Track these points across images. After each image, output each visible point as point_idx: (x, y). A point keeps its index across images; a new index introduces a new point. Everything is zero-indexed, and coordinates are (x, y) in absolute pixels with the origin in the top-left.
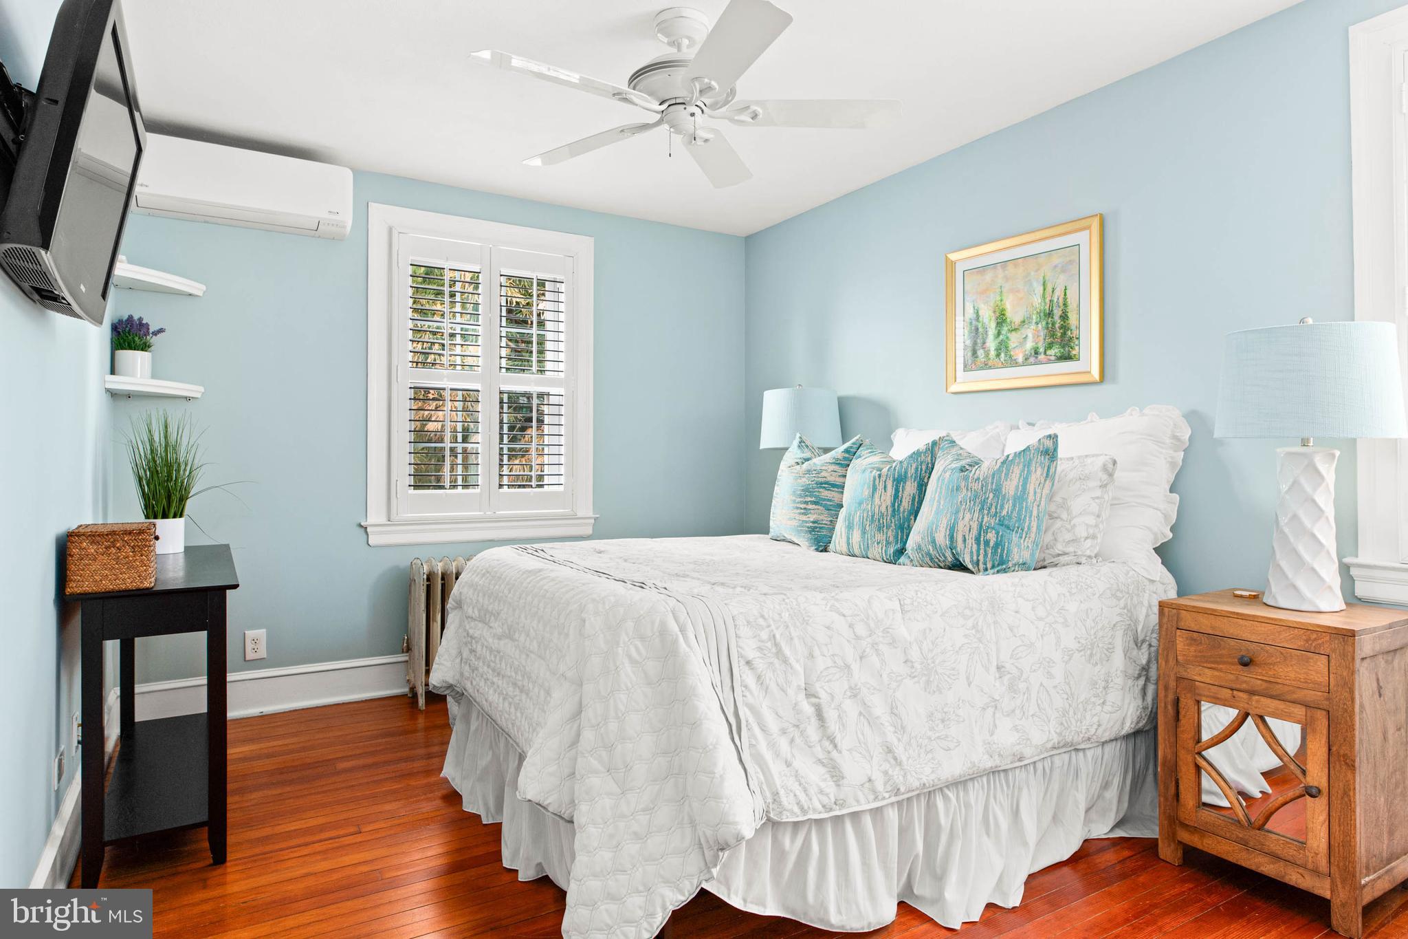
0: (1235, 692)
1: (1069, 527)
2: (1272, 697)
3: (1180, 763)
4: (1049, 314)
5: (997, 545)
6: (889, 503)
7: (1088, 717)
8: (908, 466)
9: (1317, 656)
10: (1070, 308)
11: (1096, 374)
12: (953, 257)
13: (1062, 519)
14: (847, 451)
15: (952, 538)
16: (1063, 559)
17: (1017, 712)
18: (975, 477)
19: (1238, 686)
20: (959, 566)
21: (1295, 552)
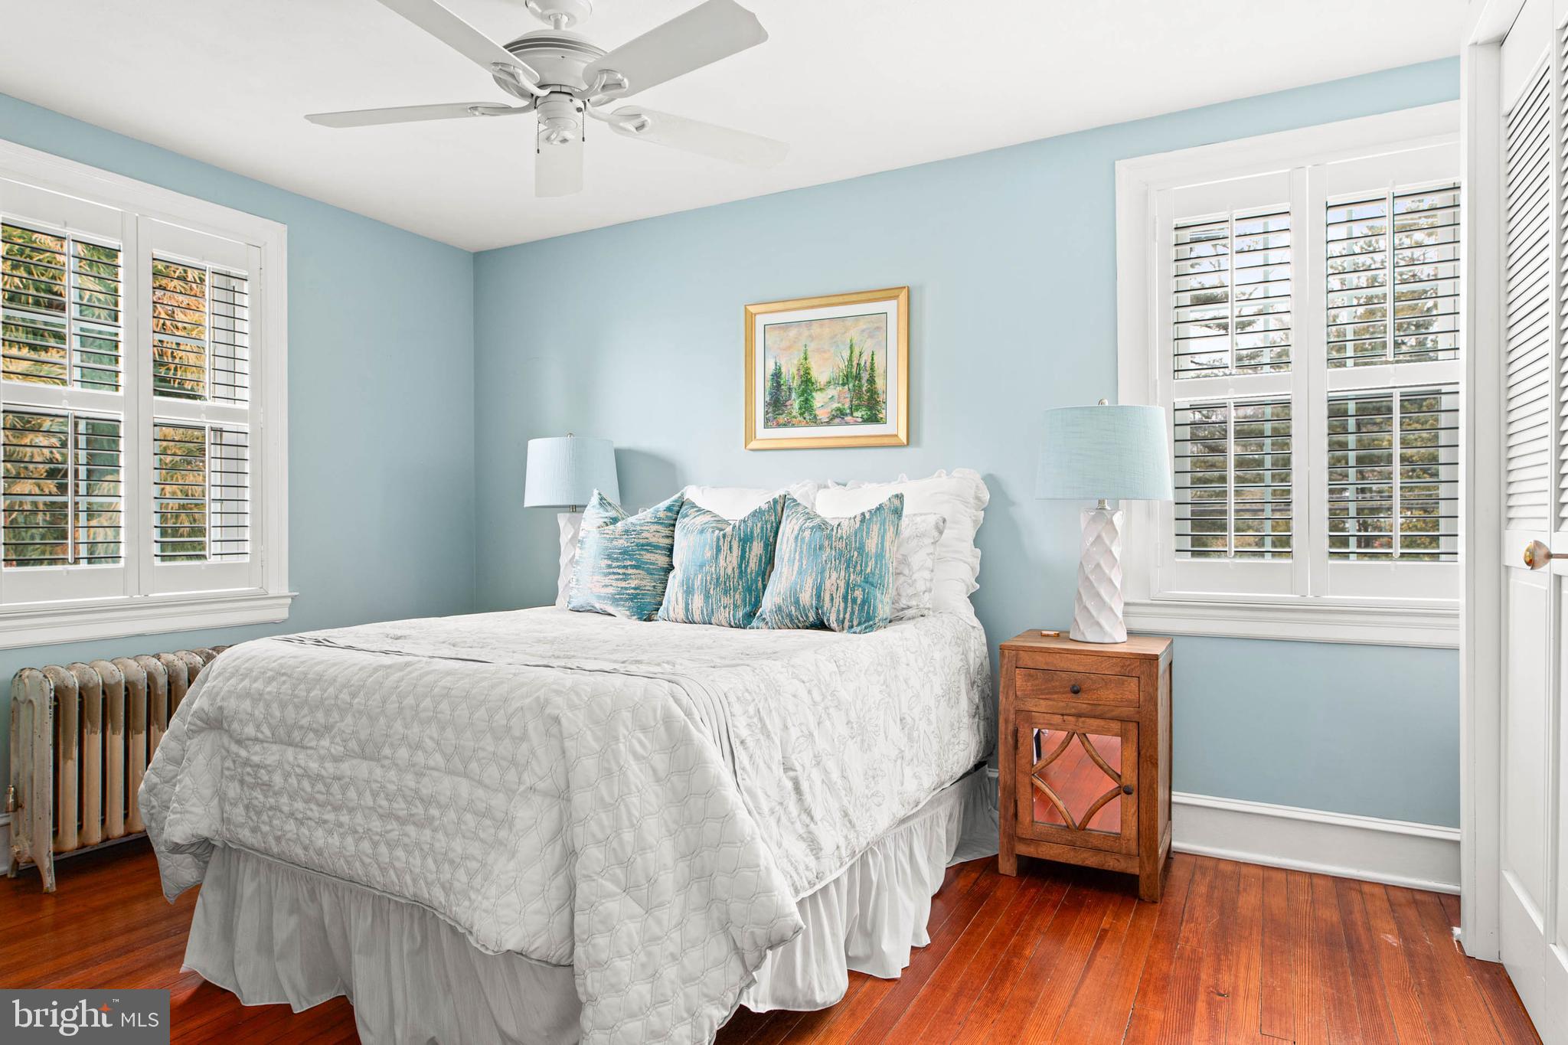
0: (1065, 717)
1: (910, 581)
2: (1095, 717)
3: (1018, 786)
4: (856, 377)
5: (864, 602)
6: (735, 563)
7: (951, 757)
8: (753, 526)
9: (1130, 679)
10: (876, 374)
11: (903, 436)
12: (752, 309)
13: (905, 575)
14: (669, 509)
15: (819, 597)
16: (909, 613)
17: (915, 760)
18: (839, 536)
19: (1068, 712)
20: (821, 625)
21: (1098, 595)
